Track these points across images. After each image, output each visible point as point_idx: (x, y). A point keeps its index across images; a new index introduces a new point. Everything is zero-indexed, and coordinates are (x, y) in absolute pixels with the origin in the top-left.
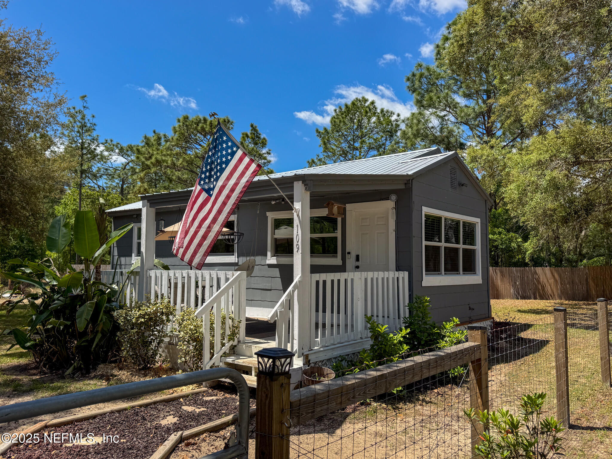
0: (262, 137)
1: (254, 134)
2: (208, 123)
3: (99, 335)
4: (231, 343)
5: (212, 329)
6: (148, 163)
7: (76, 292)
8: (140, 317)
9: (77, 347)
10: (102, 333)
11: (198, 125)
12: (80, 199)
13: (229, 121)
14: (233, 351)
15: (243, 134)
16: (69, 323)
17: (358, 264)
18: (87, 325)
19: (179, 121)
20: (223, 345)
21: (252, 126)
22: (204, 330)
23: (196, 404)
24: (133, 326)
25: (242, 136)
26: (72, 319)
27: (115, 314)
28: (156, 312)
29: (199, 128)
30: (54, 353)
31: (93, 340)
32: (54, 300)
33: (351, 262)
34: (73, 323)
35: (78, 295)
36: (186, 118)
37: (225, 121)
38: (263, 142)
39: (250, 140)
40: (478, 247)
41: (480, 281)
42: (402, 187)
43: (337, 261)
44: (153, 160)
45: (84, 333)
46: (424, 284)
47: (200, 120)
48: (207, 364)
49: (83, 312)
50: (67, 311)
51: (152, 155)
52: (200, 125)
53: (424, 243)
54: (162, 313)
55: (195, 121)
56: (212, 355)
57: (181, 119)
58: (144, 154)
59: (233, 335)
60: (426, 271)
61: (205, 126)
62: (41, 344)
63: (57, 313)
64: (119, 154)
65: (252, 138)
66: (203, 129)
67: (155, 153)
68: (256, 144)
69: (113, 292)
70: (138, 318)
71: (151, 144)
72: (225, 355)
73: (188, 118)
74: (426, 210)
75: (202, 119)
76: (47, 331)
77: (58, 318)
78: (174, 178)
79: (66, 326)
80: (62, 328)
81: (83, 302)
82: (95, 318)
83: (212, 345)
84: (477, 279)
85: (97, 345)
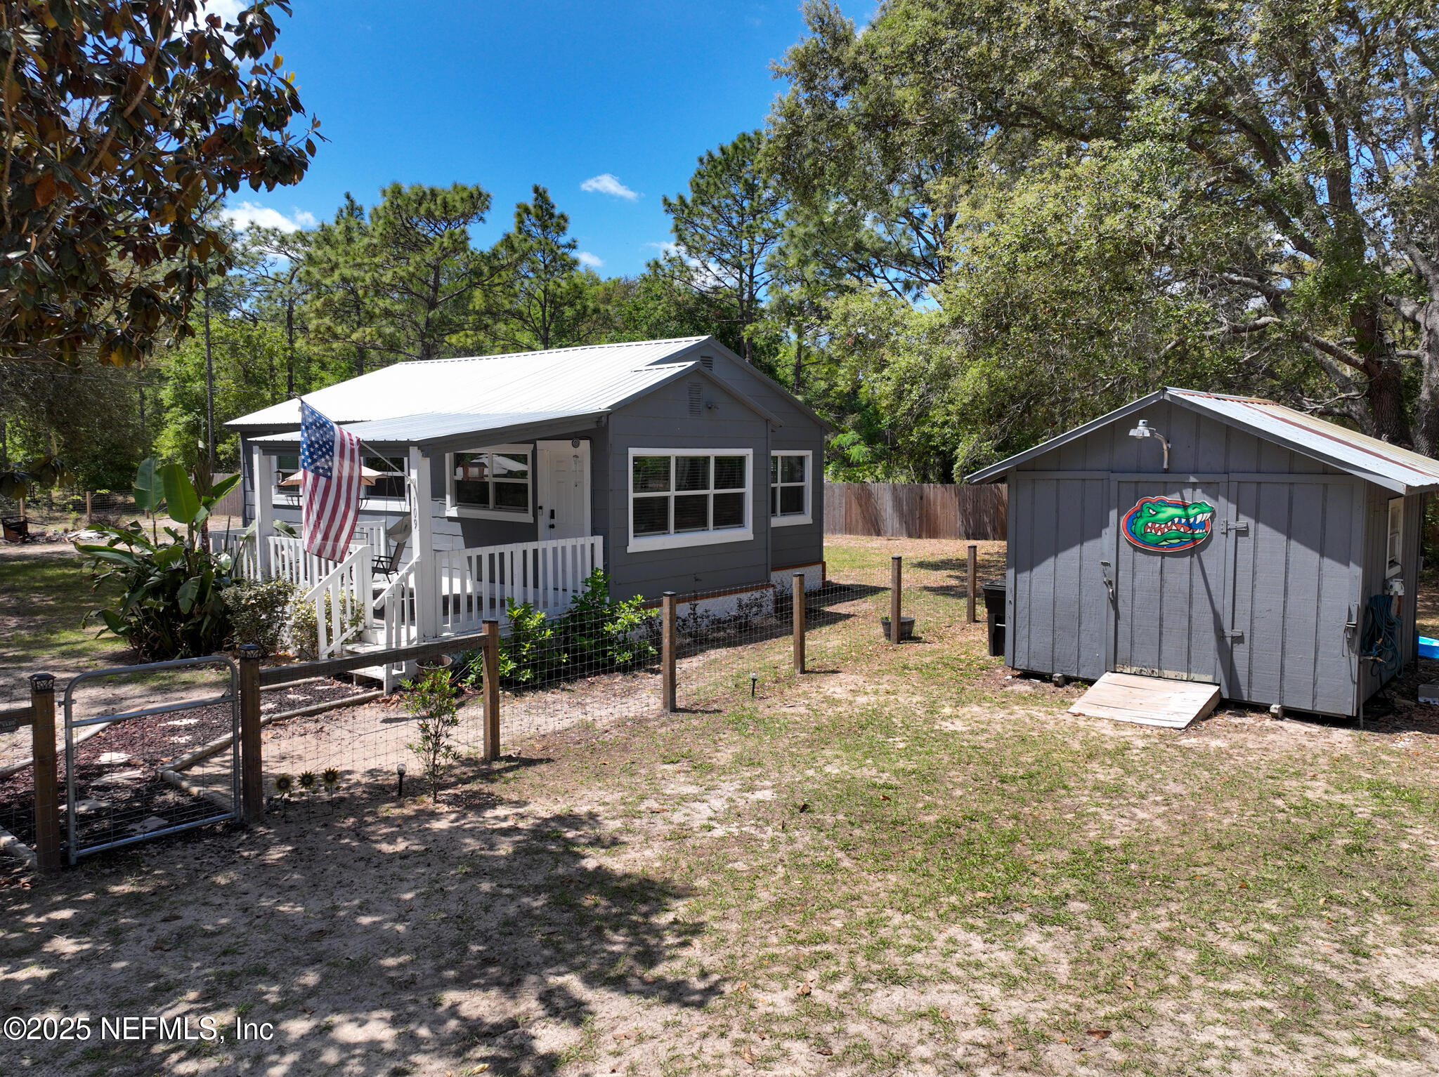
0: (557, 212)
1: (541, 207)
2: (439, 202)
3: (209, 618)
4: (354, 628)
5: (329, 615)
6: (328, 282)
7: (175, 565)
8: (251, 597)
9: (183, 632)
10: (213, 616)
11: (420, 204)
12: (209, 345)
13: (480, 194)
14: (360, 638)
15: (519, 207)
16: (169, 604)
17: (553, 522)
18: (193, 605)
19: (384, 193)
20: (343, 630)
21: (536, 190)
22: (319, 615)
23: (305, 693)
24: (245, 608)
25: (516, 210)
26: (172, 597)
27: (222, 593)
28: (270, 592)
29: (422, 211)
30: (155, 639)
31: (202, 622)
32: (150, 576)
33: (544, 520)
34: (176, 604)
35: (178, 570)
36: (397, 192)
37: (472, 197)
38: (558, 225)
39: (533, 220)
40: (748, 490)
41: (750, 537)
42: (593, 426)
43: (527, 518)
44: (336, 276)
45: (190, 615)
46: (630, 549)
47: (424, 193)
48: (324, 650)
49: (186, 592)
50: (167, 589)
51: (336, 265)
52: (425, 205)
53: (632, 495)
54: (280, 593)
55: (413, 197)
56: (329, 641)
57: (389, 190)
58: (321, 262)
59: (355, 622)
60: (635, 531)
61: (433, 207)
62: (138, 628)
63: (155, 591)
64: (278, 250)
65: (537, 216)
66: (430, 214)
67: (341, 260)
68: (544, 227)
70: (248, 600)
71: (333, 240)
72: (347, 641)
73: (399, 192)
74: (633, 452)
75: (428, 192)
76: (145, 611)
77: (156, 598)
78: (377, 311)
79: (166, 607)
80: (162, 609)
81: (187, 577)
82: (201, 597)
83: (329, 631)
84: (744, 533)
85: (206, 629)
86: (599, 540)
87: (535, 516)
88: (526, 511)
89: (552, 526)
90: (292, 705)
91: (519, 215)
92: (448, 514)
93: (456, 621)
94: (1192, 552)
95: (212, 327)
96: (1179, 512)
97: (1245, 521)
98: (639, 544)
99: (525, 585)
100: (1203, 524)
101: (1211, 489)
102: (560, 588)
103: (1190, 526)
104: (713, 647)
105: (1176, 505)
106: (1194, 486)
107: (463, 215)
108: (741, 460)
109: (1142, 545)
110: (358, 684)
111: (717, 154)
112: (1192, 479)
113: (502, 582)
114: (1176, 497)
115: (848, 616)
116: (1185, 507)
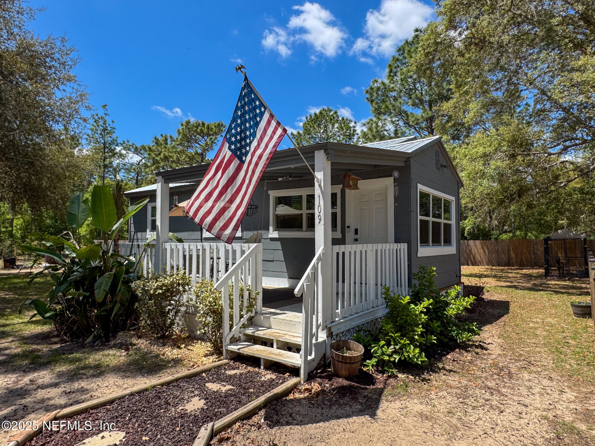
2: (206, 126)
3: (118, 305)
4: (249, 314)
6: (158, 158)
7: (94, 264)
8: (157, 288)
9: (97, 316)
10: (121, 303)
11: (197, 128)
13: (222, 125)
14: (251, 322)
16: (88, 294)
17: (356, 237)
18: (106, 296)
19: (182, 124)
20: (241, 317)
22: (224, 302)
24: (151, 297)
26: (91, 289)
27: (133, 285)
28: (172, 283)
29: (199, 130)
30: (74, 322)
31: (112, 309)
32: (74, 272)
33: (351, 236)
34: (93, 294)
35: (96, 267)
36: (188, 123)
40: (453, 222)
41: (454, 252)
42: (403, 164)
43: (336, 235)
44: (162, 156)
45: (104, 303)
46: (419, 255)
48: (227, 336)
49: (101, 283)
50: (87, 282)
51: (161, 152)
52: (199, 128)
53: (419, 218)
54: (179, 284)
55: (195, 125)
57: (184, 123)
58: (155, 151)
59: (251, 306)
60: (421, 243)
61: (203, 129)
62: (61, 313)
63: (77, 284)
64: (134, 153)
66: (202, 131)
67: (163, 150)
69: (131, 264)
70: (155, 290)
71: (160, 143)
72: (244, 326)
75: (201, 123)
76: (68, 300)
77: (77, 289)
79: (85, 297)
80: (81, 298)
81: (102, 273)
82: (113, 289)
85: (116, 314)
87: (343, 232)
88: (335, 230)
89: (356, 240)
92: (270, 236)
98: (424, 251)
108: (451, 203)
110: (267, 368)
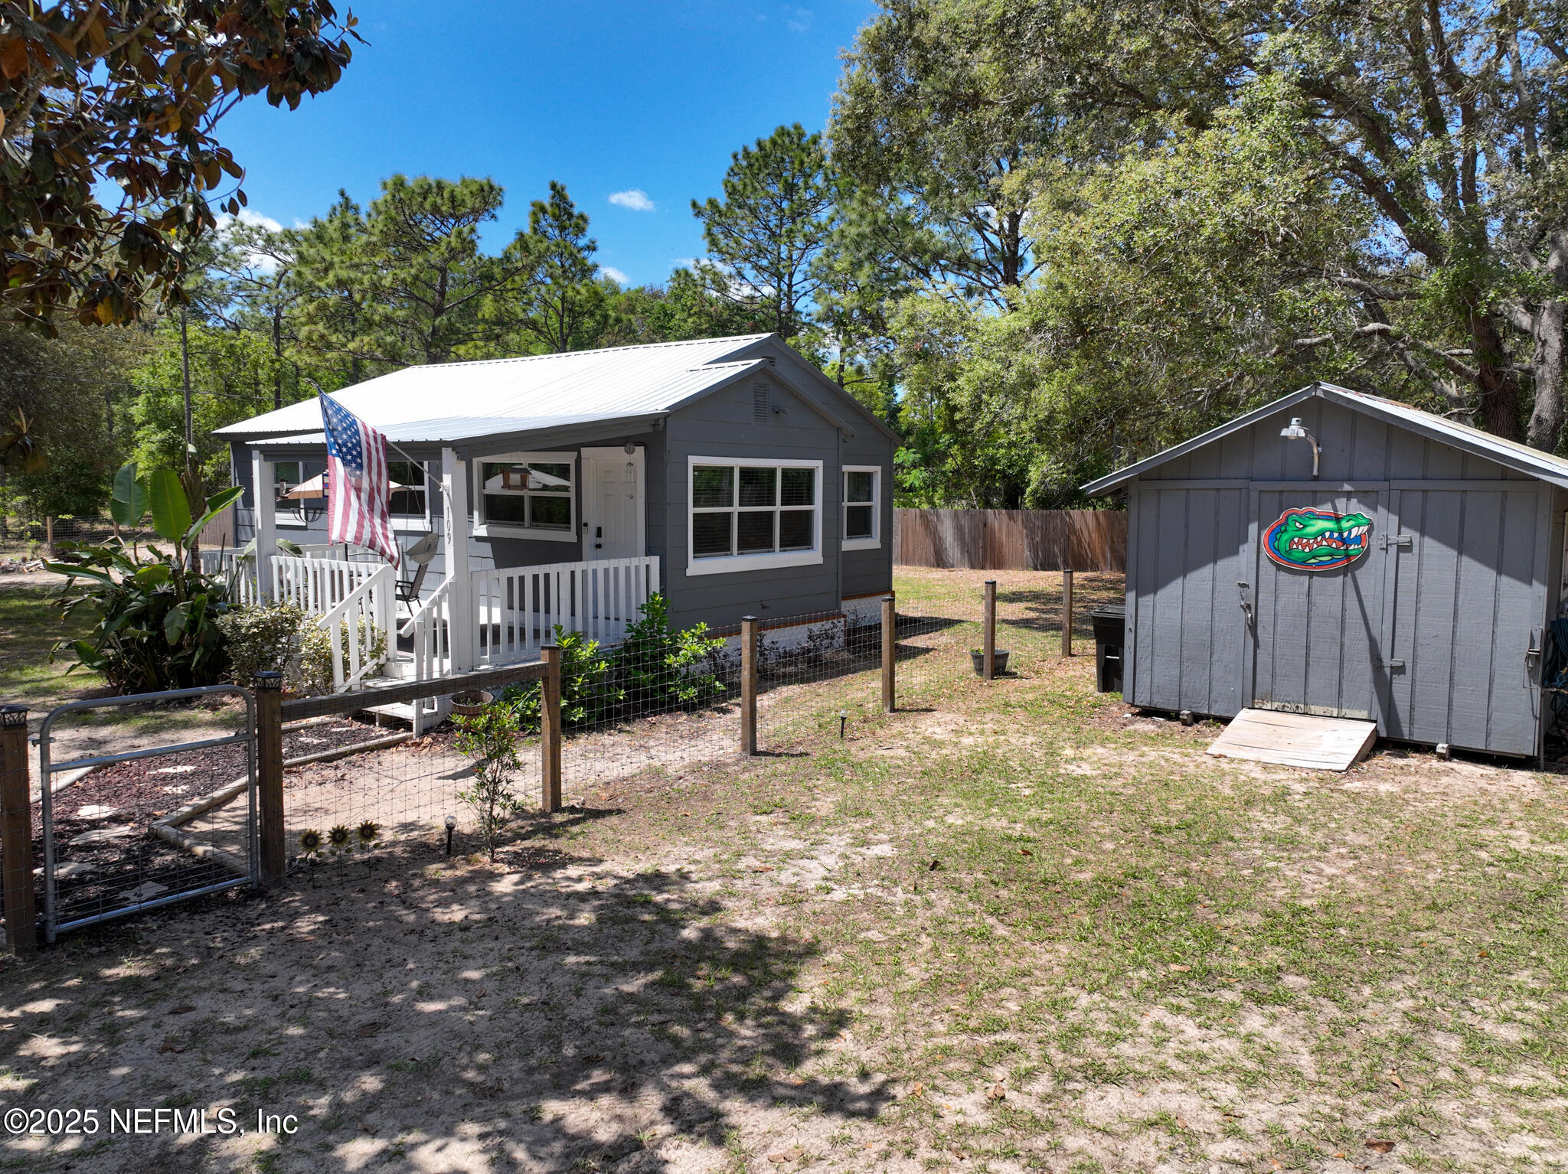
0: (576, 211)
1: (558, 206)
2: (446, 195)
3: (201, 650)
4: (375, 661)
5: (345, 645)
6: (321, 284)
7: (163, 588)
8: (252, 626)
9: (171, 667)
10: (205, 647)
11: (425, 198)
12: (186, 355)
13: (491, 188)
14: (381, 672)
15: (533, 205)
16: (154, 633)
17: (599, 541)
18: (182, 636)
19: (385, 186)
20: (362, 663)
21: (553, 186)
22: (334, 645)
23: (319, 735)
24: (246, 638)
25: (530, 208)
26: (157, 626)
27: (218, 621)
28: (274, 620)
29: (427, 205)
30: (137, 675)
31: (192, 655)
32: (132, 600)
33: (589, 538)
34: (162, 634)
35: (165, 594)
36: (400, 184)
37: (482, 190)
38: (577, 226)
39: (550, 220)
40: (817, 507)
41: (819, 560)
42: (649, 430)
43: (570, 536)
44: (331, 278)
45: (179, 647)
46: (690, 572)
47: (430, 186)
48: (340, 686)
49: (173, 621)
50: (152, 616)
51: (331, 265)
52: (430, 199)
53: (692, 510)
55: (418, 190)
56: (346, 675)
57: (390, 182)
58: (314, 261)
59: (377, 652)
60: (695, 552)
61: (439, 201)
62: (118, 661)
63: (137, 619)
64: (264, 251)
65: (554, 216)
66: (436, 210)
67: (336, 259)
68: (562, 229)
69: (219, 589)
70: (249, 628)
71: (327, 238)
72: (367, 676)
73: (402, 184)
74: (693, 461)
75: (434, 185)
76: (125, 643)
77: (139, 627)
78: (377, 318)
79: (150, 637)
80: (145, 639)
81: (175, 603)
82: (193, 626)
83: (346, 664)
84: (812, 556)
85: (198, 662)
86: (655, 561)
87: (579, 534)
88: (568, 529)
89: (599, 546)
90: (307, 748)
91: (534, 214)
92: (475, 533)
93: (495, 652)
94: (1345, 571)
95: (189, 335)
96: (1331, 525)
97: (1408, 534)
98: (699, 566)
99: (573, 614)
100: (1359, 539)
101: (1369, 498)
102: (612, 617)
103: (1343, 541)
104: (785, 684)
105: (1327, 518)
106: (1349, 495)
107: (474, 211)
108: (810, 472)
109: (1285, 563)
110: (382, 725)
111: (754, 149)
112: (1347, 487)
113: (547, 611)
114: (1327, 508)
115: (927, 650)
116: (1338, 519)
